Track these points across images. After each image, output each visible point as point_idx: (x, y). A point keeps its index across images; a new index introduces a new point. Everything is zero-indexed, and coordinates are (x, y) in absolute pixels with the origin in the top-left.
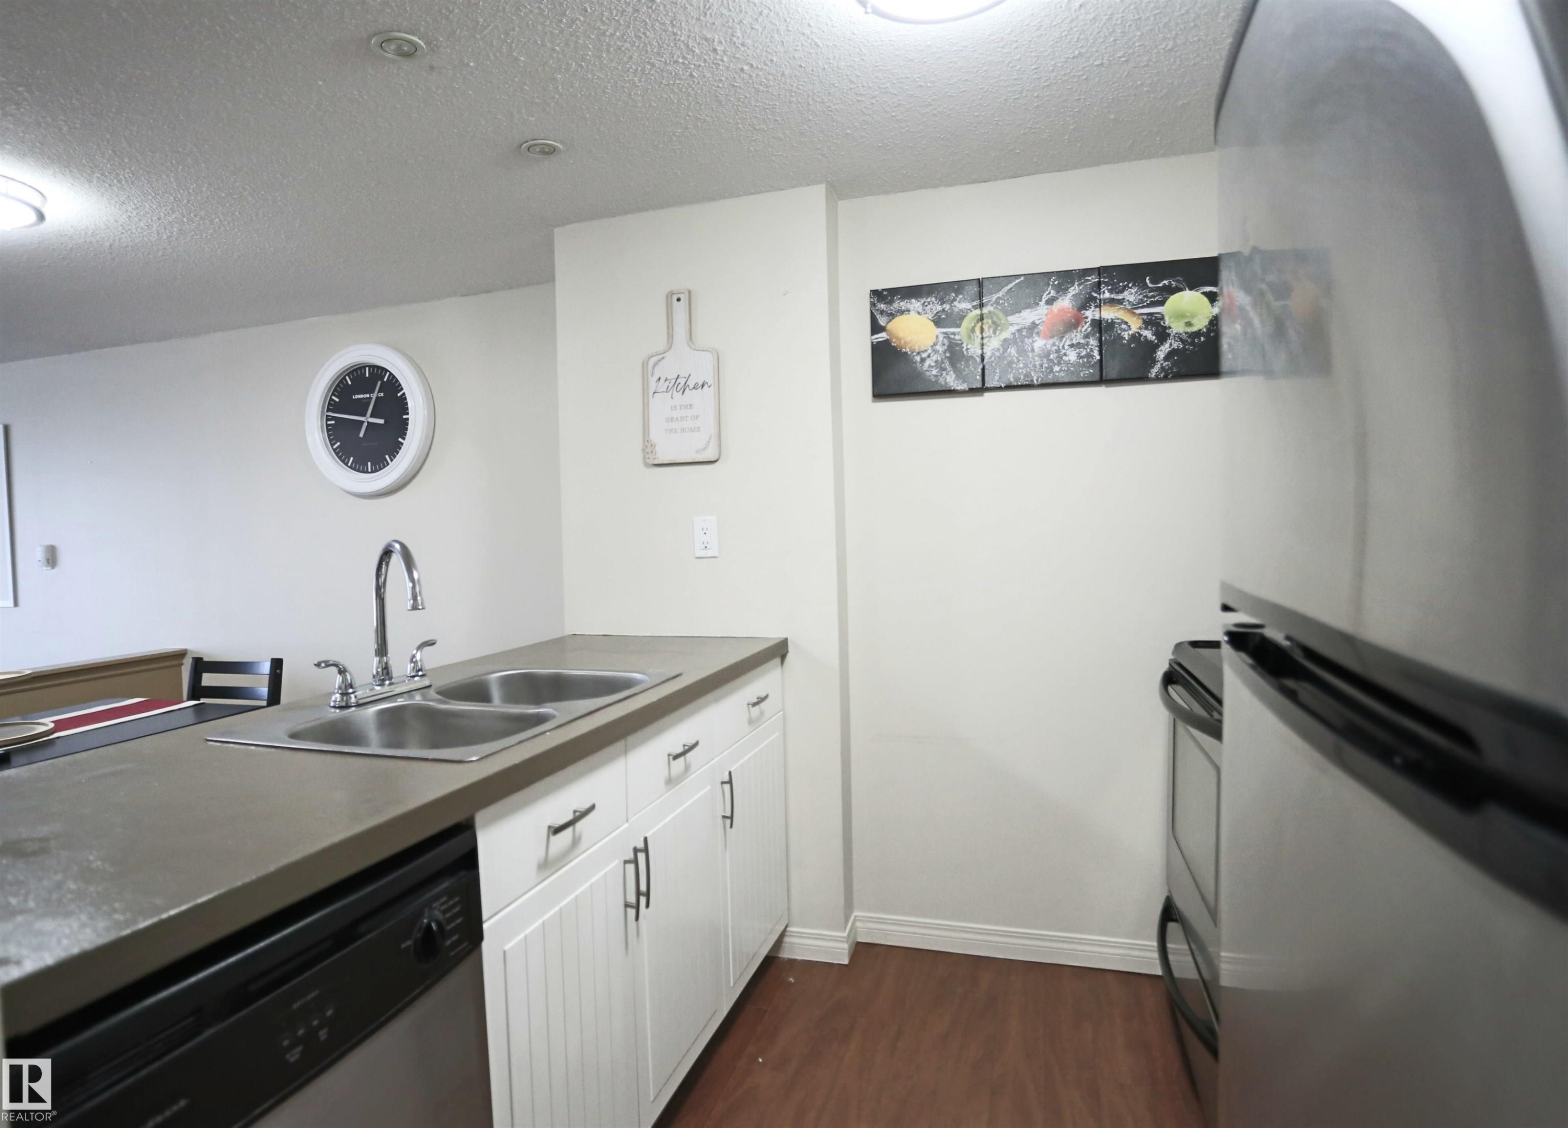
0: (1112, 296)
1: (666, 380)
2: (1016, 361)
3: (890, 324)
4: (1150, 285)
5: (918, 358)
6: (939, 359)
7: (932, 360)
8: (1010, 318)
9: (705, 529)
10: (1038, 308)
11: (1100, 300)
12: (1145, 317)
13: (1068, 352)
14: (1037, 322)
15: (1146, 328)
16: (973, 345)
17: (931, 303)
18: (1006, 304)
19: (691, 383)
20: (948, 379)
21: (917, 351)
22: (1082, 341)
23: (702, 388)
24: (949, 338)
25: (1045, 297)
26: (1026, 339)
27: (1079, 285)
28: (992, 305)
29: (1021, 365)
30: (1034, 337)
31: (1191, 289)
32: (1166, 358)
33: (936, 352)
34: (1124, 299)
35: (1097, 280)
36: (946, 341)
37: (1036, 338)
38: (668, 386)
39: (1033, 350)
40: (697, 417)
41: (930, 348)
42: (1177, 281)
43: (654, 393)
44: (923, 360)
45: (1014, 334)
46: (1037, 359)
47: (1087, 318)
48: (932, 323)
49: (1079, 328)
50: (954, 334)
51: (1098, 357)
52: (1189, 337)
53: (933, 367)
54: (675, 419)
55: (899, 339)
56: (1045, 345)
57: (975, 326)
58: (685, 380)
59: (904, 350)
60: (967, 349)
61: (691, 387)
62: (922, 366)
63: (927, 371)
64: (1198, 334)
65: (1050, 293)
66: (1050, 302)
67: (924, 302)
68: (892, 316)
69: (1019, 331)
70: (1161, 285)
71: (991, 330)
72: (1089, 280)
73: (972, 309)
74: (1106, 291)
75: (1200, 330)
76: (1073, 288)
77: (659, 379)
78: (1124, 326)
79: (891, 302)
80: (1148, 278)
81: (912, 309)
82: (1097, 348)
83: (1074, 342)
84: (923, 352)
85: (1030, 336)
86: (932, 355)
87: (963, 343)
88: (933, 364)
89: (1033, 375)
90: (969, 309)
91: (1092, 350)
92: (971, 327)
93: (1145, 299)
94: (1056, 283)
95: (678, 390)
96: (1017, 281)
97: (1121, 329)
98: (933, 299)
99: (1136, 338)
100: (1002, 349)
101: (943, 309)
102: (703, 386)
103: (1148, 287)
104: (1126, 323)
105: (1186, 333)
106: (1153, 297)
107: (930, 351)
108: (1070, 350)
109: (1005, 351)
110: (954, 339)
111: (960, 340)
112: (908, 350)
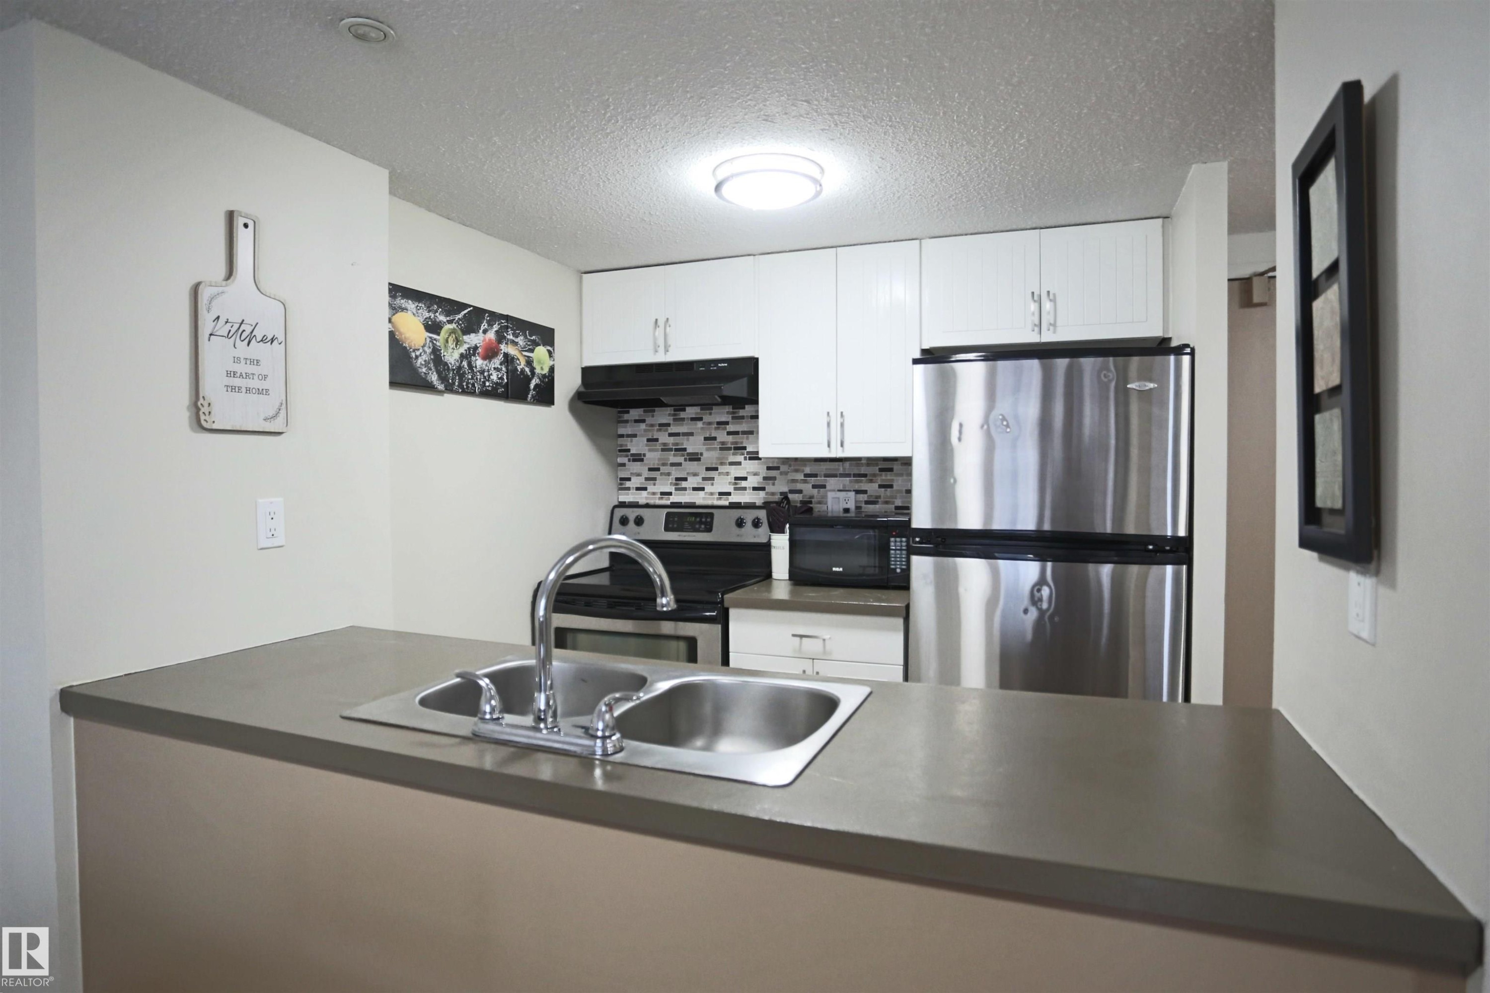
0: (514, 338)
1: (226, 322)
2: (467, 372)
3: (394, 316)
4: (528, 337)
5: (413, 355)
6: (427, 359)
7: (422, 359)
8: (465, 338)
9: (272, 514)
10: (478, 335)
11: (508, 339)
12: (526, 358)
13: (493, 374)
14: (478, 345)
15: (527, 366)
16: (447, 353)
17: (422, 308)
18: (463, 325)
19: (259, 334)
20: (433, 379)
21: (413, 348)
22: (499, 367)
23: (271, 343)
24: (433, 343)
25: (482, 328)
26: (472, 357)
27: (498, 324)
28: (455, 323)
29: (470, 377)
30: (476, 357)
31: (543, 346)
32: (534, 389)
33: (425, 352)
34: (518, 342)
35: (506, 324)
36: (431, 345)
37: (477, 358)
38: (230, 331)
39: (476, 367)
40: (266, 377)
41: (421, 348)
42: (538, 338)
43: (211, 335)
44: (417, 357)
45: (466, 350)
46: (478, 374)
47: (501, 350)
48: (423, 326)
49: (498, 357)
50: (435, 340)
51: (506, 381)
52: (542, 377)
53: (423, 365)
54: (238, 375)
55: (401, 334)
56: (482, 364)
57: (448, 338)
58: (252, 328)
59: (404, 345)
60: (444, 356)
61: (259, 339)
62: (416, 362)
63: (419, 367)
64: (544, 376)
65: (484, 326)
66: (485, 332)
67: (418, 306)
68: (395, 310)
69: (469, 349)
70: (532, 338)
71: (454, 344)
72: (502, 323)
73: (447, 323)
74: (511, 334)
75: (546, 374)
76: (495, 326)
77: (218, 318)
78: (518, 362)
79: (394, 297)
80: (527, 332)
81: (409, 309)
82: (505, 374)
83: (496, 366)
84: (417, 350)
85: (474, 355)
86: (422, 354)
87: (441, 350)
88: (423, 363)
89: (476, 386)
90: (445, 323)
91: (503, 375)
92: (446, 338)
93: (527, 346)
94: (488, 318)
95: (243, 338)
96: (469, 309)
97: (517, 363)
98: (423, 306)
99: (523, 371)
100: (459, 361)
101: (430, 316)
102: (272, 340)
103: (527, 338)
104: (519, 360)
105: (541, 374)
106: (529, 345)
107: (421, 351)
108: (495, 371)
109: (462, 362)
110: (436, 344)
111: (440, 347)
112: (407, 345)
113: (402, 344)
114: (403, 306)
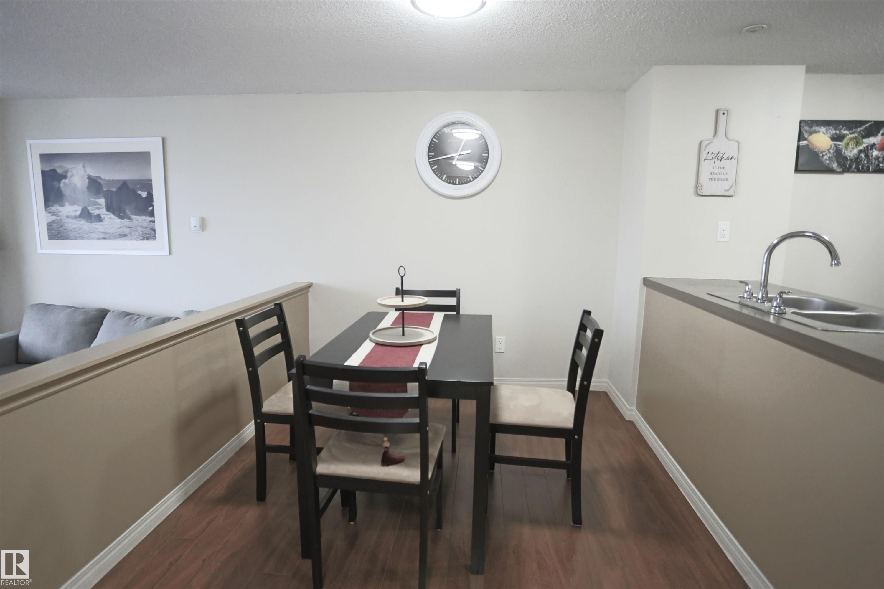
1: (712, 154)
2: (864, 160)
3: (810, 137)
5: (821, 155)
6: (831, 156)
7: (827, 156)
8: (865, 140)
9: (724, 228)
10: (877, 137)
14: (876, 143)
16: (848, 151)
17: (830, 129)
18: (863, 133)
19: (725, 156)
20: (834, 166)
21: (821, 151)
23: (731, 160)
24: (837, 146)
25: (881, 133)
26: (870, 150)
28: (857, 133)
29: (866, 162)
30: (873, 150)
33: (829, 152)
36: (835, 148)
38: (713, 157)
39: (872, 156)
40: (727, 174)
41: (827, 151)
43: (705, 159)
44: (823, 156)
45: (864, 147)
46: (873, 160)
48: (830, 138)
50: (839, 144)
54: (715, 174)
55: (813, 145)
56: (878, 154)
57: (850, 142)
58: (723, 154)
59: (815, 150)
60: (845, 152)
61: (725, 159)
62: (823, 158)
63: (824, 161)
65: (883, 131)
66: (883, 135)
67: (827, 129)
68: (811, 133)
69: (867, 146)
71: (854, 145)
77: (708, 153)
79: (811, 127)
81: (821, 131)
84: (824, 152)
86: (827, 154)
87: (842, 150)
88: (827, 158)
89: (871, 167)
90: (848, 134)
92: (847, 142)
95: (718, 159)
96: (870, 123)
98: (832, 128)
100: (858, 154)
101: (837, 132)
102: (731, 158)
107: (827, 152)
110: (839, 147)
111: (842, 148)
112: (817, 150)
113: (813, 150)
114: (817, 130)
